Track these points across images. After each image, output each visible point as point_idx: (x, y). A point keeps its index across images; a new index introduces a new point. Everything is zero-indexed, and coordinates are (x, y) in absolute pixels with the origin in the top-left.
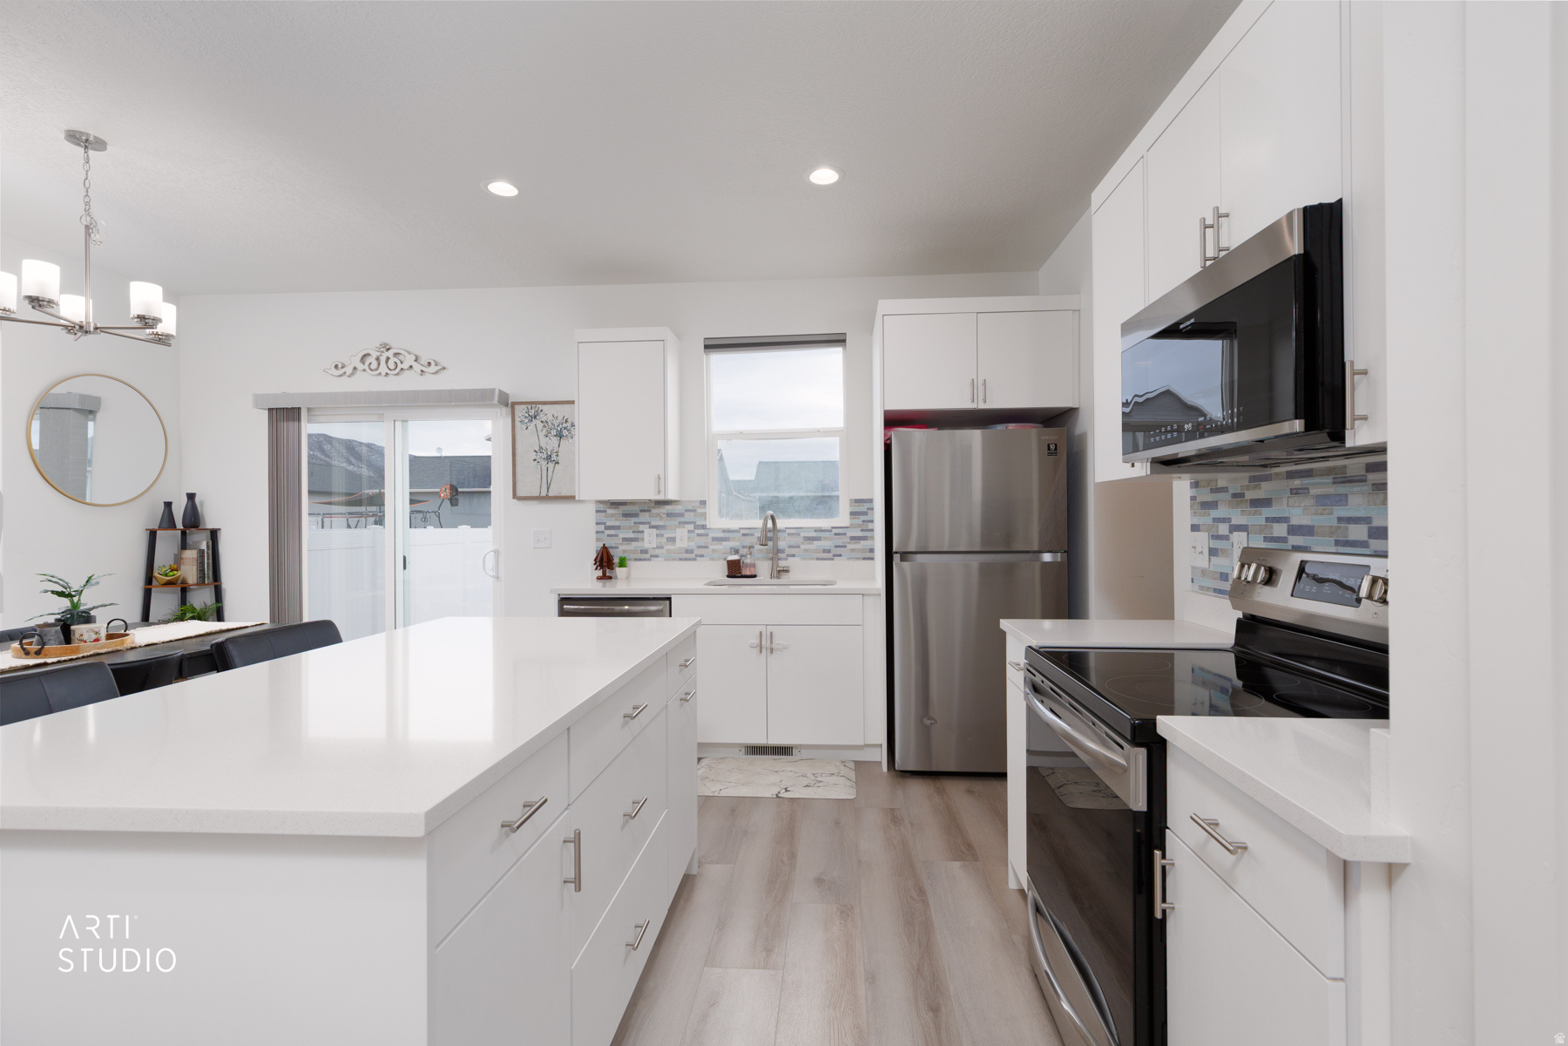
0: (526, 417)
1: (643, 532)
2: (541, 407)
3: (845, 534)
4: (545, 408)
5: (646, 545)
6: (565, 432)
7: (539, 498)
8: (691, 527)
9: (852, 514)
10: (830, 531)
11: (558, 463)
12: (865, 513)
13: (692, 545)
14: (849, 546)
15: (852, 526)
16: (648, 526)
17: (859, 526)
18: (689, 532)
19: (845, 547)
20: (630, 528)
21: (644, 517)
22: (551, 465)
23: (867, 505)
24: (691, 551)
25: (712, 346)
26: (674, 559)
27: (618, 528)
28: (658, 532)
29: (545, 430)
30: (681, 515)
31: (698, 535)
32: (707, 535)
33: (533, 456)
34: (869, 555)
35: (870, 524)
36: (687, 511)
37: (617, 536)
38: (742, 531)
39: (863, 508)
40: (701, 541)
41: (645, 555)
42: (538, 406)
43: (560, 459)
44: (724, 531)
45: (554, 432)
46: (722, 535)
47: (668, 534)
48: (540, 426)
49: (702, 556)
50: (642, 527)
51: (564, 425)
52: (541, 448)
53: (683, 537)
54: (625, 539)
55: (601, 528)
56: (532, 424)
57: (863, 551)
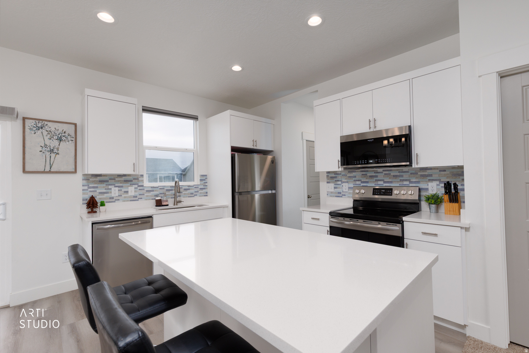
0: (34, 127)
1: (111, 189)
2: (46, 123)
3: (198, 187)
4: (50, 124)
5: (113, 195)
6: (64, 138)
7: (44, 172)
8: (136, 186)
9: (201, 180)
10: (193, 186)
11: (58, 154)
12: (204, 180)
13: (137, 194)
14: (200, 192)
15: (200, 184)
16: (113, 186)
17: (203, 184)
18: (135, 188)
19: (198, 192)
20: (104, 187)
21: (111, 182)
22: (53, 155)
23: (205, 177)
24: (136, 197)
25: (146, 110)
26: (128, 201)
27: (97, 187)
28: (119, 189)
29: (49, 136)
30: (131, 181)
31: (140, 189)
32: (144, 189)
33: (40, 149)
34: (206, 194)
35: (206, 184)
36: (134, 179)
37: (96, 191)
38: (159, 187)
39: (204, 178)
40: (141, 192)
41: (112, 200)
42: (44, 122)
43: (60, 152)
44: (152, 187)
45: (56, 137)
46: (151, 189)
47: (124, 190)
48: (45, 133)
49: (141, 198)
50: (110, 187)
51: (63, 134)
52: (45, 145)
53: (132, 190)
54: (101, 193)
55: (86, 188)
56: (39, 132)
57: (204, 193)
